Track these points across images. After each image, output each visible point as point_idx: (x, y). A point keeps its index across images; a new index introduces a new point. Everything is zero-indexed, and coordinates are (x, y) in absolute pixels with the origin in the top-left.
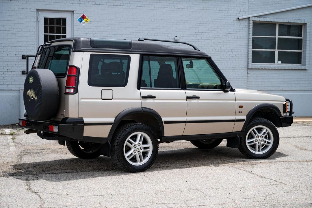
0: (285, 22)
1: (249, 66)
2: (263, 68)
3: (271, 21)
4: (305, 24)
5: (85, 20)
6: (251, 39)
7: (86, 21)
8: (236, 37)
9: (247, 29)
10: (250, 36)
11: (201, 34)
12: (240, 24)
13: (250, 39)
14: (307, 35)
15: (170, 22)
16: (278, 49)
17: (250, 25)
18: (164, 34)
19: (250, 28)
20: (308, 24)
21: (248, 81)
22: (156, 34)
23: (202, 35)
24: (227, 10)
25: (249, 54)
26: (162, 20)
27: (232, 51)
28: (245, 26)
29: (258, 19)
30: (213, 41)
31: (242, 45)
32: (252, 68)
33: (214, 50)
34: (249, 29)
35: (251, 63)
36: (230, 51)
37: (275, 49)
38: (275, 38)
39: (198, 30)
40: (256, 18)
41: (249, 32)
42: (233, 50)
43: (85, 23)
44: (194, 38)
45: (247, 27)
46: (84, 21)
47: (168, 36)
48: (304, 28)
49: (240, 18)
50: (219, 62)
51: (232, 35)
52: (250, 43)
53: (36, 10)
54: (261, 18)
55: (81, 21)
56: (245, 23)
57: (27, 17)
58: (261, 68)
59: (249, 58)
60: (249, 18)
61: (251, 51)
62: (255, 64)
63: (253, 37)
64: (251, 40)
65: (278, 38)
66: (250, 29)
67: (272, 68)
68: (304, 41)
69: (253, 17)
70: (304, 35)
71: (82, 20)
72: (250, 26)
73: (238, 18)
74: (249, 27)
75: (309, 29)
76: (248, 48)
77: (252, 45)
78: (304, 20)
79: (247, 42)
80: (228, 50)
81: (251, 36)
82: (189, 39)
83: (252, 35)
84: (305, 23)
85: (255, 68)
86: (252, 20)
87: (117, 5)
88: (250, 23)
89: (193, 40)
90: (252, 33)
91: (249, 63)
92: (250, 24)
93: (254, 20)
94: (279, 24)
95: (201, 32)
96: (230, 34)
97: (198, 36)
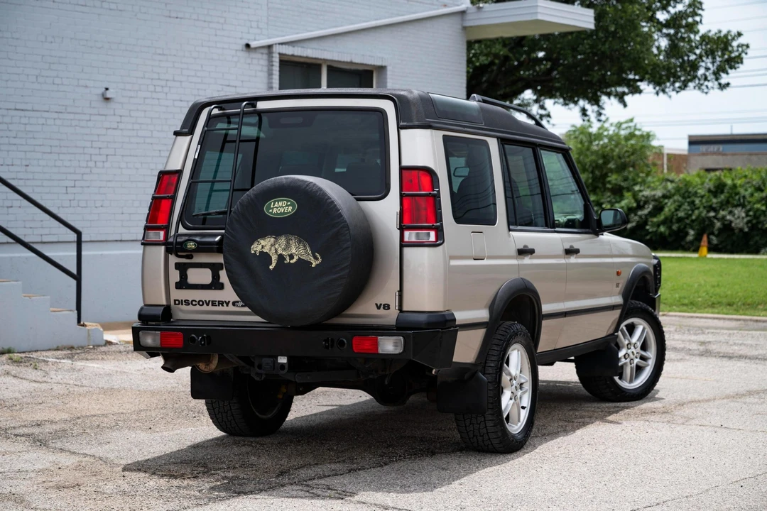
0: (344, 62)
4: (382, 69)
9: (265, 75)
11: (163, 83)
12: (250, 62)
15: (91, 47)
17: (273, 65)
18: (78, 80)
19: (274, 72)
20: (389, 68)
22: (57, 81)
23: (166, 86)
24: (222, 20)
26: (71, 39)
28: (259, 68)
29: (288, 51)
34: (271, 75)
39: (159, 73)
40: (287, 46)
41: (270, 83)
44: (149, 95)
45: (265, 69)
47: (86, 87)
48: (378, 78)
49: (253, 44)
54: (296, 48)
56: (260, 60)
60: (270, 47)
66: (273, 76)
69: (279, 44)
72: (274, 68)
73: (248, 46)
74: (272, 70)
75: (391, 81)
78: (380, 59)
82: (137, 97)
84: (384, 65)
86: (278, 51)
88: (274, 59)
89: (147, 101)
90: (277, 86)
92: (274, 63)
93: (281, 52)
94: (329, 64)
95: (164, 80)
96: (228, 86)
97: (158, 89)
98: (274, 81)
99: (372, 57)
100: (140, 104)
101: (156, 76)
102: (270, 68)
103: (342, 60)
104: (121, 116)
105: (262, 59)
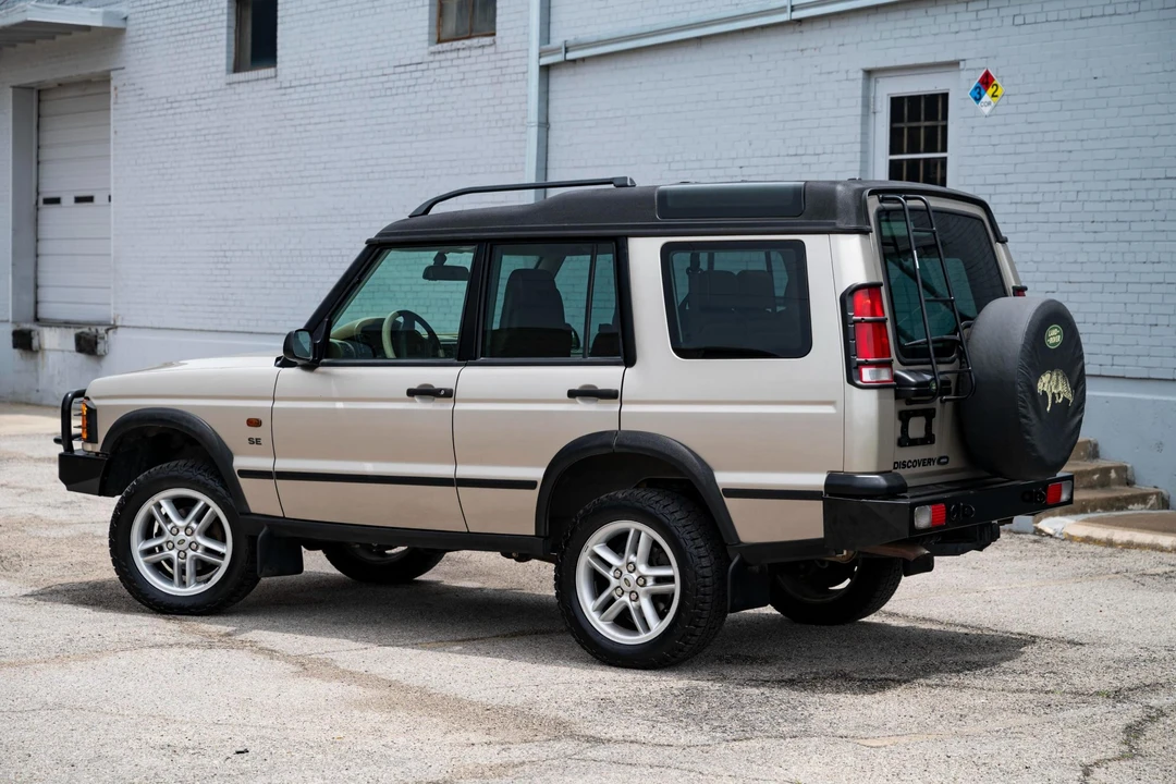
5: (991, 90)
7: (993, 96)
43: (989, 103)
46: (986, 97)
53: (861, 74)
55: (980, 99)
57: (838, 100)
71: (983, 91)
87: (1092, 17)
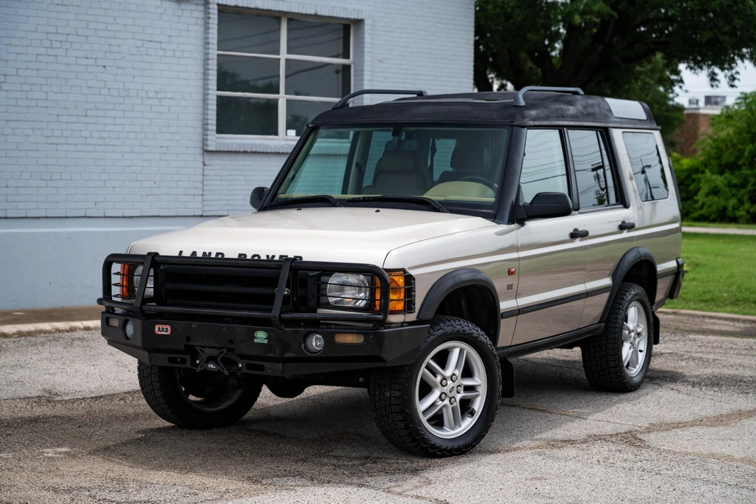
0: (306, 14)
1: (209, 143)
2: (249, 150)
3: (269, 8)
4: (359, 23)
6: (213, 59)
8: (170, 53)
9: (201, 29)
10: (210, 51)
11: (63, 38)
12: (180, 14)
13: (210, 62)
14: (365, 54)
16: (286, 93)
17: (209, 18)
19: (211, 26)
20: (366, 22)
21: (205, 188)
23: (67, 41)
25: (210, 107)
27: (160, 95)
28: (194, 21)
29: (232, 2)
30: (100, 62)
31: (187, 79)
32: (218, 149)
33: (105, 91)
34: (207, 28)
35: (215, 133)
36: (153, 95)
37: (278, 93)
38: (279, 59)
39: (56, 26)
41: (206, 38)
42: (160, 92)
44: (43, 51)
45: (201, 22)
48: (356, 34)
50: (120, 128)
51: (158, 45)
52: (210, 72)
56: (194, 12)
58: (242, 150)
59: (209, 117)
61: (215, 98)
62: (224, 138)
63: (218, 55)
64: (213, 65)
65: (287, 61)
66: (211, 31)
67: (273, 151)
68: (355, 71)
70: (354, 53)
72: (211, 21)
74: (209, 23)
75: (370, 36)
76: (206, 88)
77: (215, 78)
78: (356, 11)
79: (200, 69)
80: (147, 91)
81: (214, 52)
82: (27, 53)
83: (216, 47)
84: (360, 18)
85: (226, 150)
86: (216, 2)
88: (211, 11)
89: (40, 58)
90: (215, 42)
91: (209, 132)
92: (211, 16)
93: (220, 2)
94: (290, 17)
95: (63, 34)
96: (151, 41)
97: (56, 44)
98: (210, 36)
99: (344, 8)
100: (31, 62)
101: (52, 30)
102: (207, 21)
103: (304, 12)
104: (5, 75)
105: (197, 10)
